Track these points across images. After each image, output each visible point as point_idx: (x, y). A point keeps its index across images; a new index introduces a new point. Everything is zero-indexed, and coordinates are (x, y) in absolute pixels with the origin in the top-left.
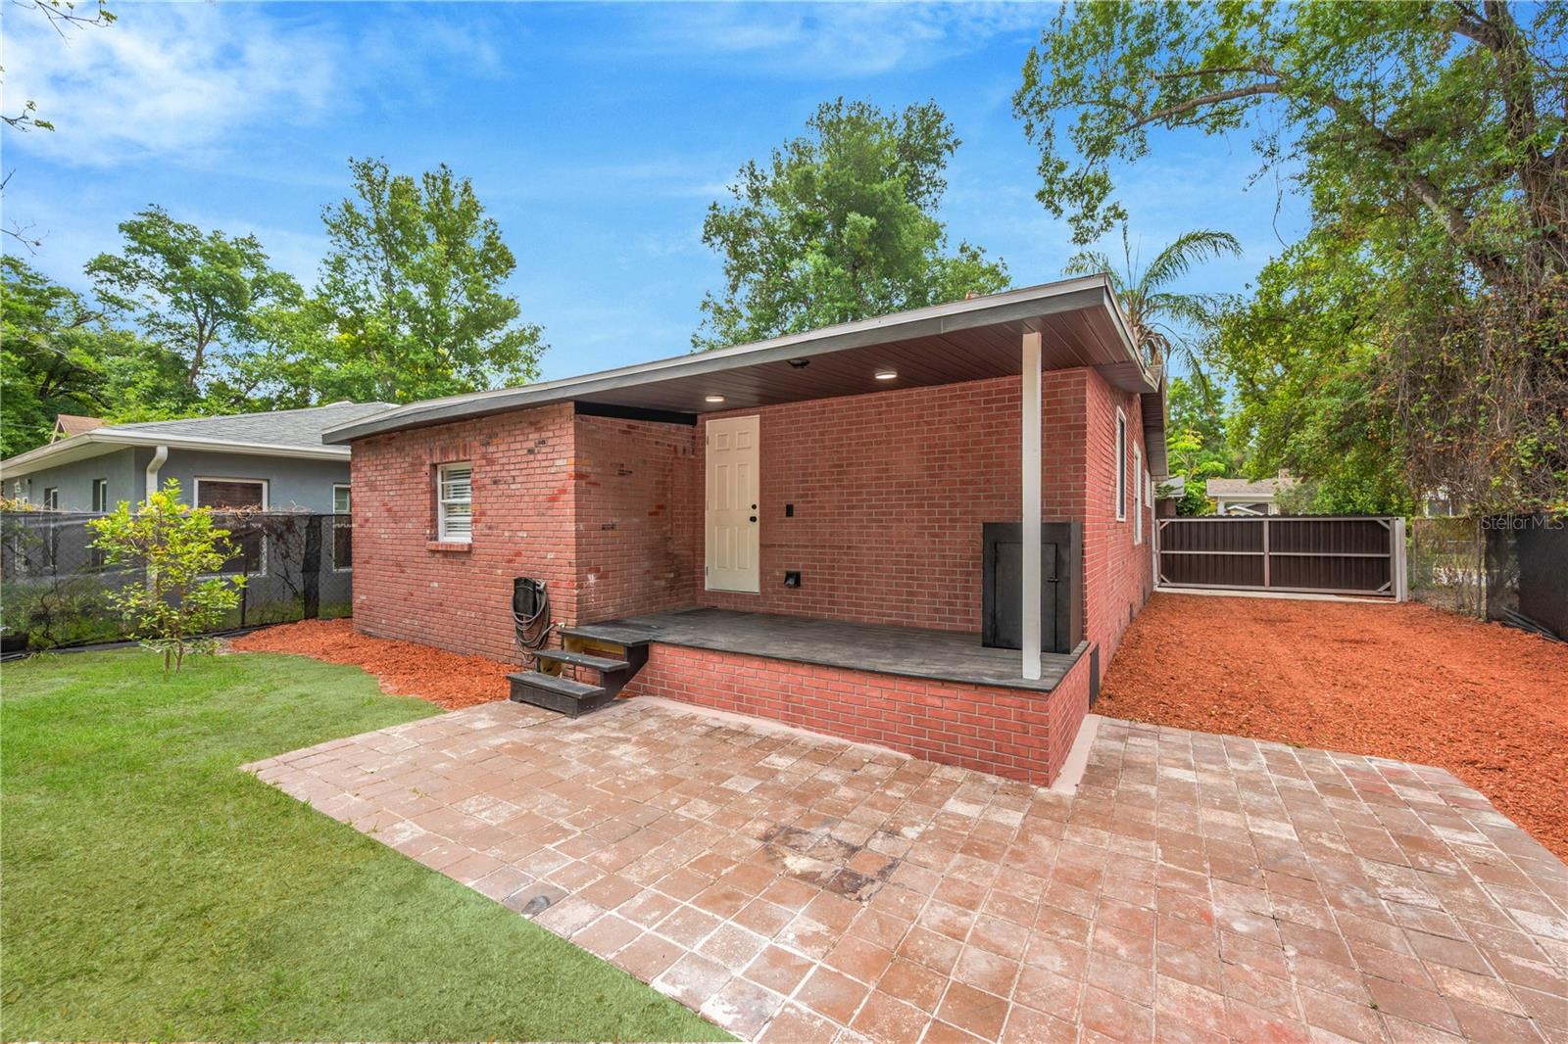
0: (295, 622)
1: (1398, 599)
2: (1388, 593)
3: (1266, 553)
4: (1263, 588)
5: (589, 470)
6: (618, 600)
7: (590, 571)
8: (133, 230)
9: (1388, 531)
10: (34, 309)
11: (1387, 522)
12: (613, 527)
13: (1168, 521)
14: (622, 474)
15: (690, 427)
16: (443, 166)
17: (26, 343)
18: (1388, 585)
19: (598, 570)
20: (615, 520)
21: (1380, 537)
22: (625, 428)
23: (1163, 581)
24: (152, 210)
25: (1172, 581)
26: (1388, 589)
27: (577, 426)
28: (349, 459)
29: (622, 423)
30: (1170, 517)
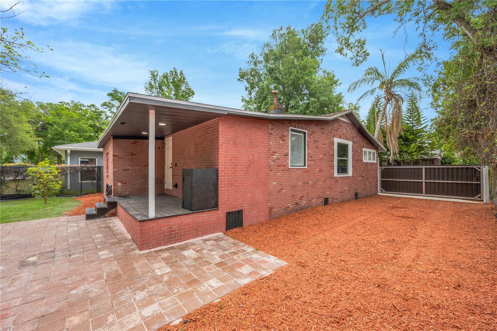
0: (94, 193)
1: (485, 202)
2: (479, 199)
3: (424, 181)
4: (422, 195)
5: (118, 154)
6: (130, 190)
7: (119, 182)
8: (110, 95)
9: (480, 172)
10: (97, 116)
11: (480, 168)
12: (128, 170)
13: (384, 167)
14: (132, 155)
15: (162, 141)
16: (174, 68)
17: (95, 125)
18: (480, 195)
19: (122, 182)
20: (129, 168)
21: (476, 174)
22: (134, 142)
23: (382, 191)
24: (115, 89)
25: (386, 191)
26: (480, 197)
27: (113, 142)
28: (103, 151)
29: (133, 141)
30: (384, 166)
